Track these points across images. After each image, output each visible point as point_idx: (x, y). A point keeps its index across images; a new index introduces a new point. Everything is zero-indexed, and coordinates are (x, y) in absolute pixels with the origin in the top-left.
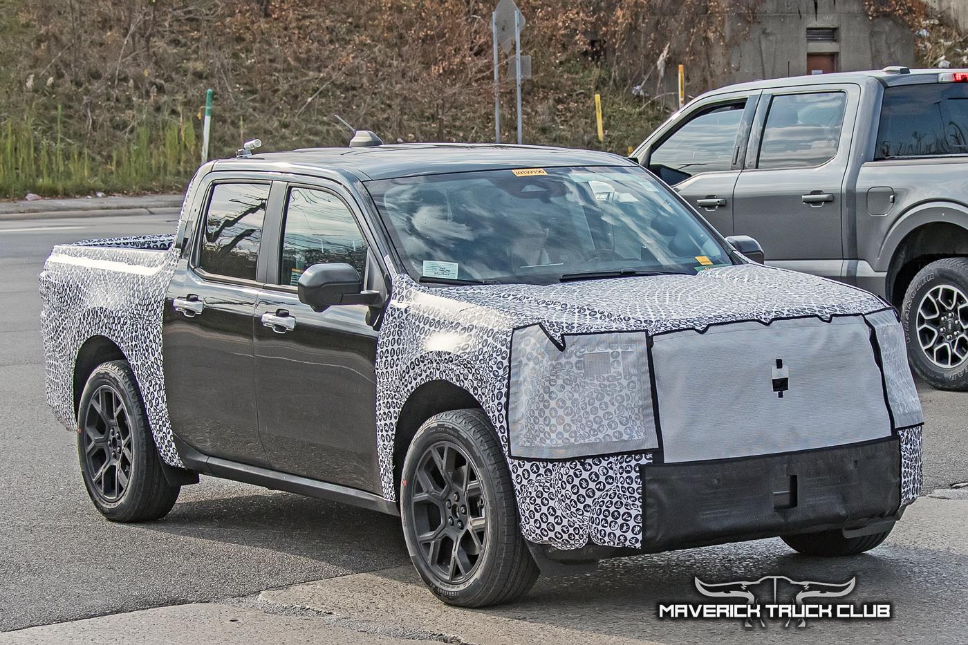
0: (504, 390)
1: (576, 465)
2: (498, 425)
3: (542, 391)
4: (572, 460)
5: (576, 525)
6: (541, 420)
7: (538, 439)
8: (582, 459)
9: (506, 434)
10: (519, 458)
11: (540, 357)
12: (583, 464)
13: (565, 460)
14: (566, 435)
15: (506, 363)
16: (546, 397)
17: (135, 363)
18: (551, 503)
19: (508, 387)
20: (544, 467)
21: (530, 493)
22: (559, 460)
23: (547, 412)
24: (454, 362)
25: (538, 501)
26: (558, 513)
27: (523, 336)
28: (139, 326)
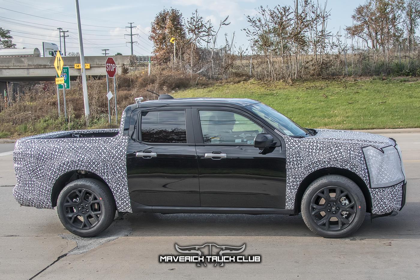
0: (365, 168)
1: (392, 188)
2: (365, 179)
3: (378, 166)
4: (391, 186)
5: (392, 206)
6: (379, 175)
7: (379, 181)
8: (393, 186)
9: (368, 181)
10: (374, 188)
11: (377, 156)
12: (394, 187)
13: (389, 187)
14: (389, 179)
15: (362, 159)
16: (380, 168)
17: (106, 178)
18: (384, 201)
19: (367, 166)
20: (382, 190)
21: (378, 198)
22: (387, 187)
23: (381, 173)
24: (339, 161)
25: (380, 201)
26: (386, 203)
27: (367, 150)
28: (108, 164)
